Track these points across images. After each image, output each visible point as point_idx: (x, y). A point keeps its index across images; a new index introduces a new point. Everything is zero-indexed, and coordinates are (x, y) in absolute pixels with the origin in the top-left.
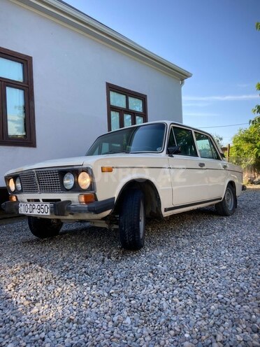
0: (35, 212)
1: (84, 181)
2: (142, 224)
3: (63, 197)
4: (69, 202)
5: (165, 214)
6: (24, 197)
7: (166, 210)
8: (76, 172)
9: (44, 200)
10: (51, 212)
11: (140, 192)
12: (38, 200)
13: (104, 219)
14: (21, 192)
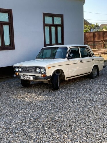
0: (28, 79)
1: (43, 71)
2: (59, 82)
3: (36, 75)
4: (38, 76)
5: (66, 79)
6: (22, 74)
7: (66, 78)
8: (40, 68)
9: (30, 75)
10: (33, 79)
11: (59, 73)
12: (28, 75)
13: (48, 81)
14: (21, 72)
